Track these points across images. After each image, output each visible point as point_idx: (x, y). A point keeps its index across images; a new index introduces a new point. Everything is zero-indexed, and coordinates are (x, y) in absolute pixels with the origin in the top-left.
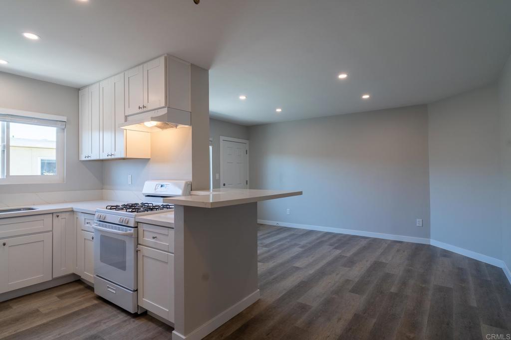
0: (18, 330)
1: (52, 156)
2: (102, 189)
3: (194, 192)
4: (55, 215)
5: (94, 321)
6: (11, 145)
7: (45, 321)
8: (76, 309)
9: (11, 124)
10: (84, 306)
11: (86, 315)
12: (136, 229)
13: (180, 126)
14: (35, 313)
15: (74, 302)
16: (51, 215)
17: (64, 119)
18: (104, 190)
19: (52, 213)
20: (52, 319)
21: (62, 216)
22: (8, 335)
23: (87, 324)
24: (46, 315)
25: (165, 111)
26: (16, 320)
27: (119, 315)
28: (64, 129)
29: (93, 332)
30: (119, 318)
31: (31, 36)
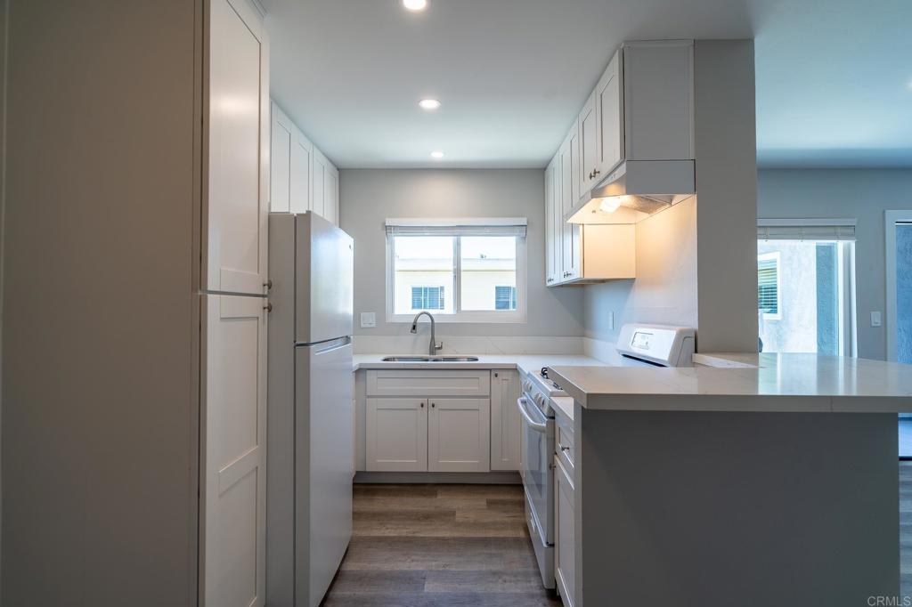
0: (418, 532)
1: (510, 280)
2: (584, 336)
3: (700, 358)
4: (493, 373)
5: (494, 568)
6: (462, 268)
7: (447, 534)
8: (492, 534)
9: (463, 239)
10: (502, 534)
11: (494, 551)
12: (552, 420)
13: (678, 198)
14: (447, 516)
15: (498, 519)
16: (488, 372)
17: (523, 221)
18: (585, 338)
19: (490, 370)
20: (456, 534)
21: (502, 375)
22: (404, 535)
23: (484, 568)
24: (458, 525)
25: (622, 171)
26: (427, 517)
27: (532, 579)
28: (525, 238)
29: (479, 589)
30: (528, 584)
31: (429, 104)
